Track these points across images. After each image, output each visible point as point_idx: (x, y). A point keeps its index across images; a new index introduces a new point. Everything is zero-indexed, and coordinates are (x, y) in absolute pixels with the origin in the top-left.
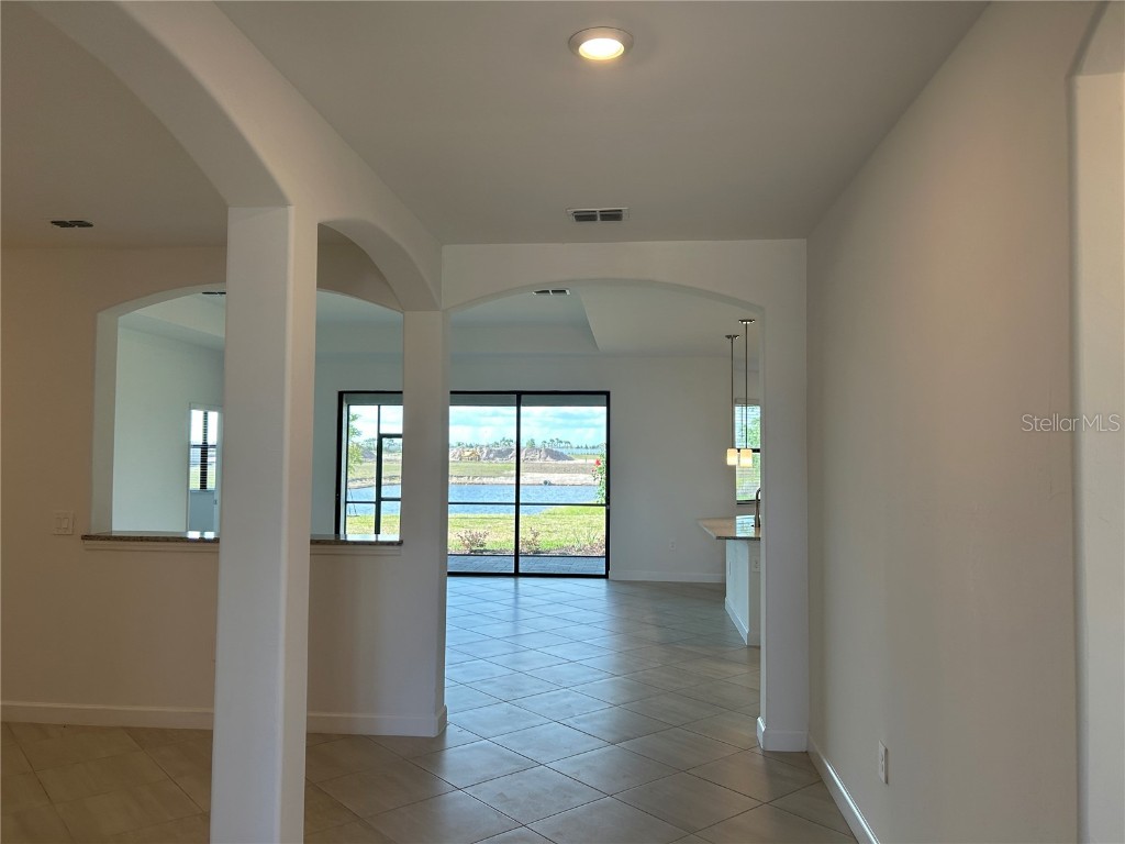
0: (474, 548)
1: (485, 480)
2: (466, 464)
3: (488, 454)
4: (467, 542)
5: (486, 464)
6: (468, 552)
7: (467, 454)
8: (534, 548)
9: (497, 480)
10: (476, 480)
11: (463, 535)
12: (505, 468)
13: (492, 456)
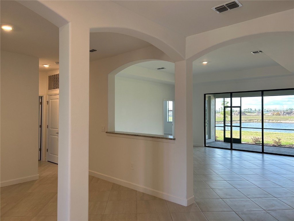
0: (257, 142)
1: (282, 121)
2: (275, 116)
3: (283, 113)
4: (254, 140)
5: (282, 116)
6: (254, 144)
7: (275, 113)
8: (279, 144)
9: (286, 122)
10: (278, 121)
11: (253, 138)
12: (289, 118)
13: (285, 114)
